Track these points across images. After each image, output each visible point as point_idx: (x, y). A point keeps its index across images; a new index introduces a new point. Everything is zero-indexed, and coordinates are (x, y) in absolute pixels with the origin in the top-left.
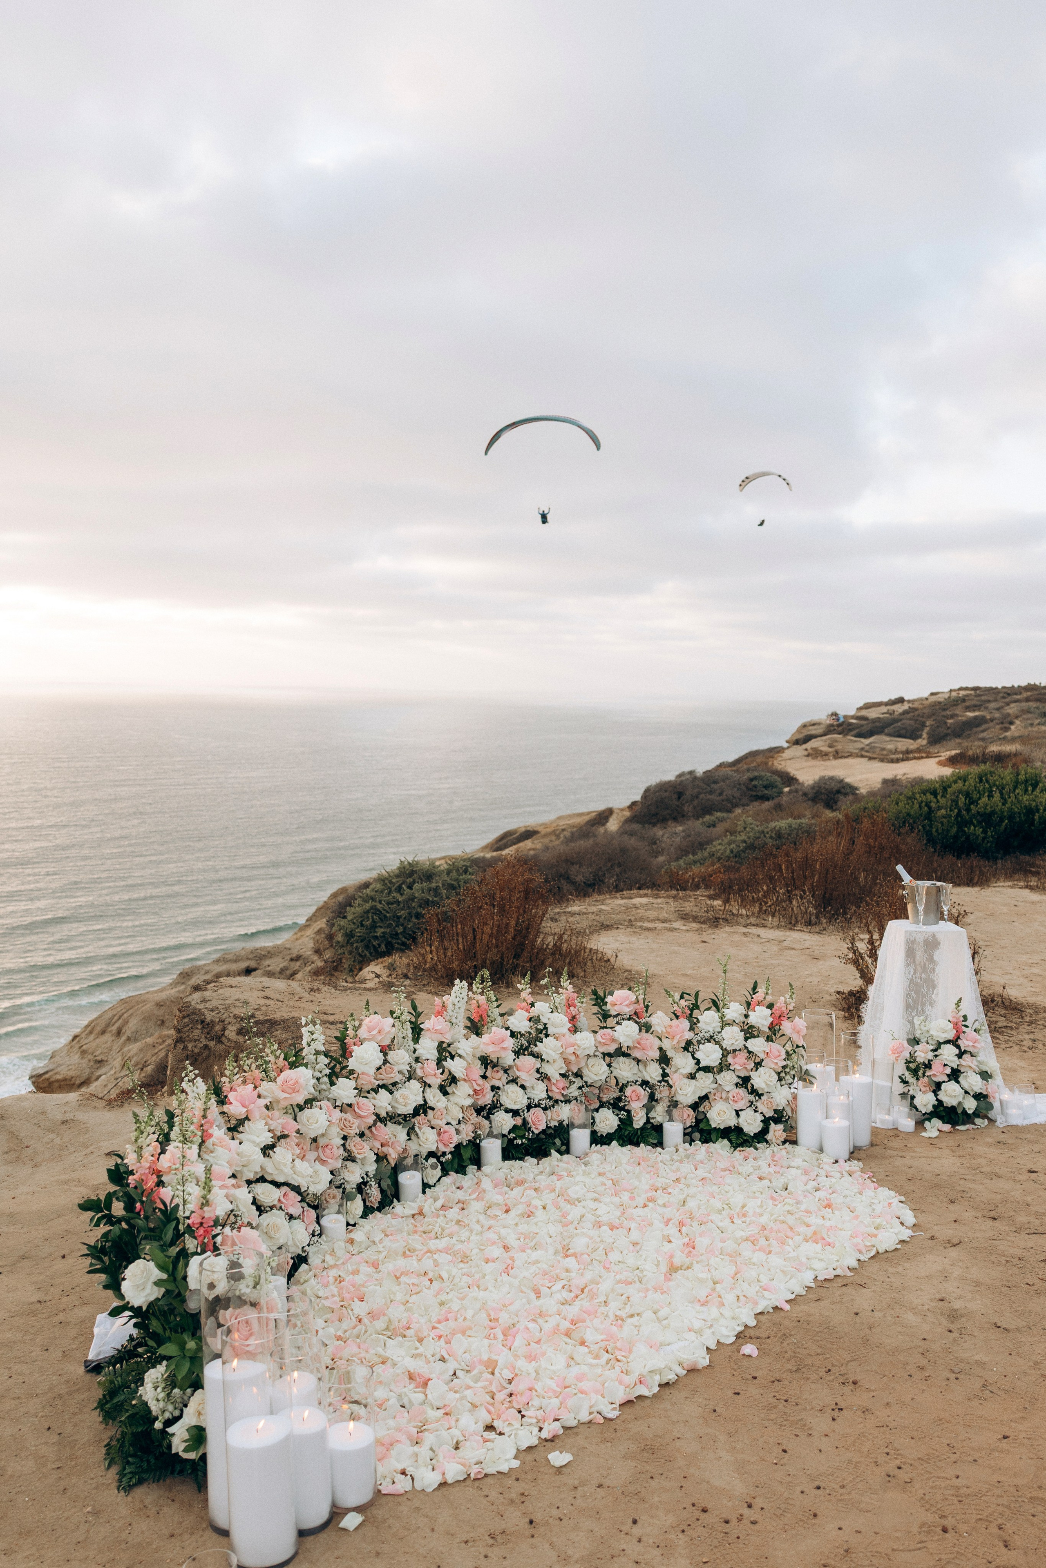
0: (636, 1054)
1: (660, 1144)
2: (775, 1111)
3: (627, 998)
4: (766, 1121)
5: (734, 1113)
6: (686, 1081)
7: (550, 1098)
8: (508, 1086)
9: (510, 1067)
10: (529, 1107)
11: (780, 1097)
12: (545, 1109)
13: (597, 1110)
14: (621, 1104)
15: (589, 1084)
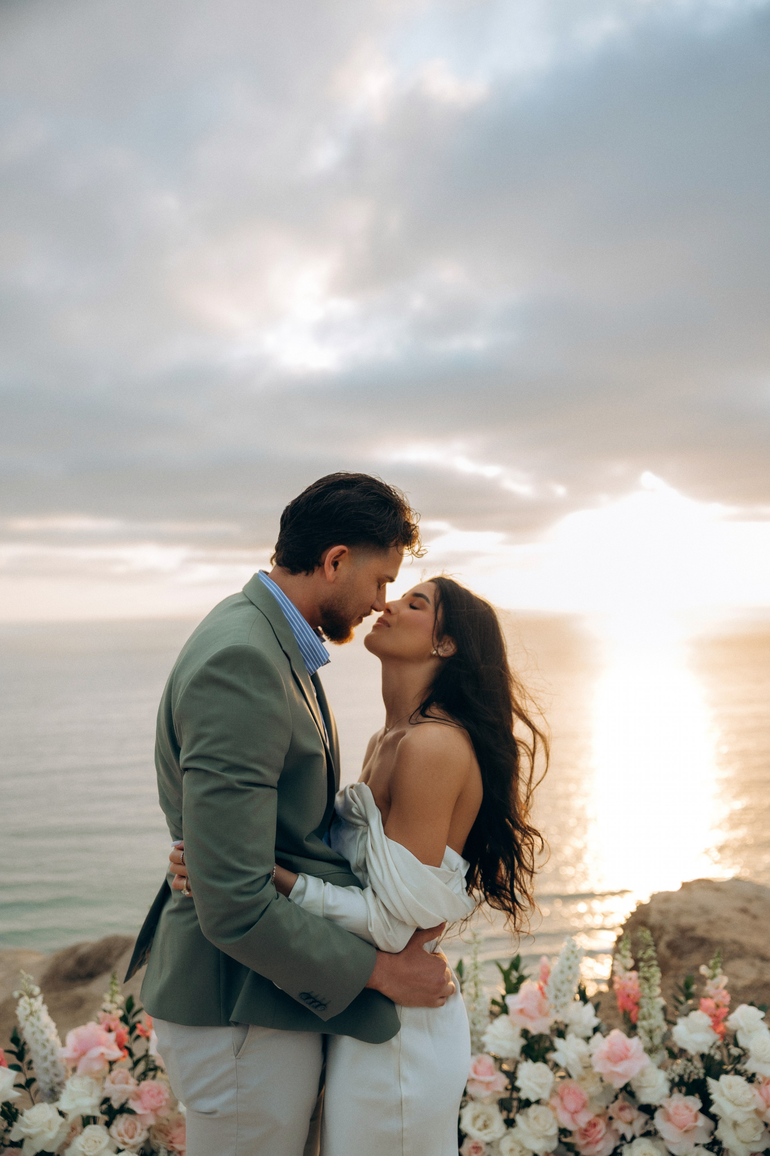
8: (642, 1140)
9: (657, 1108)
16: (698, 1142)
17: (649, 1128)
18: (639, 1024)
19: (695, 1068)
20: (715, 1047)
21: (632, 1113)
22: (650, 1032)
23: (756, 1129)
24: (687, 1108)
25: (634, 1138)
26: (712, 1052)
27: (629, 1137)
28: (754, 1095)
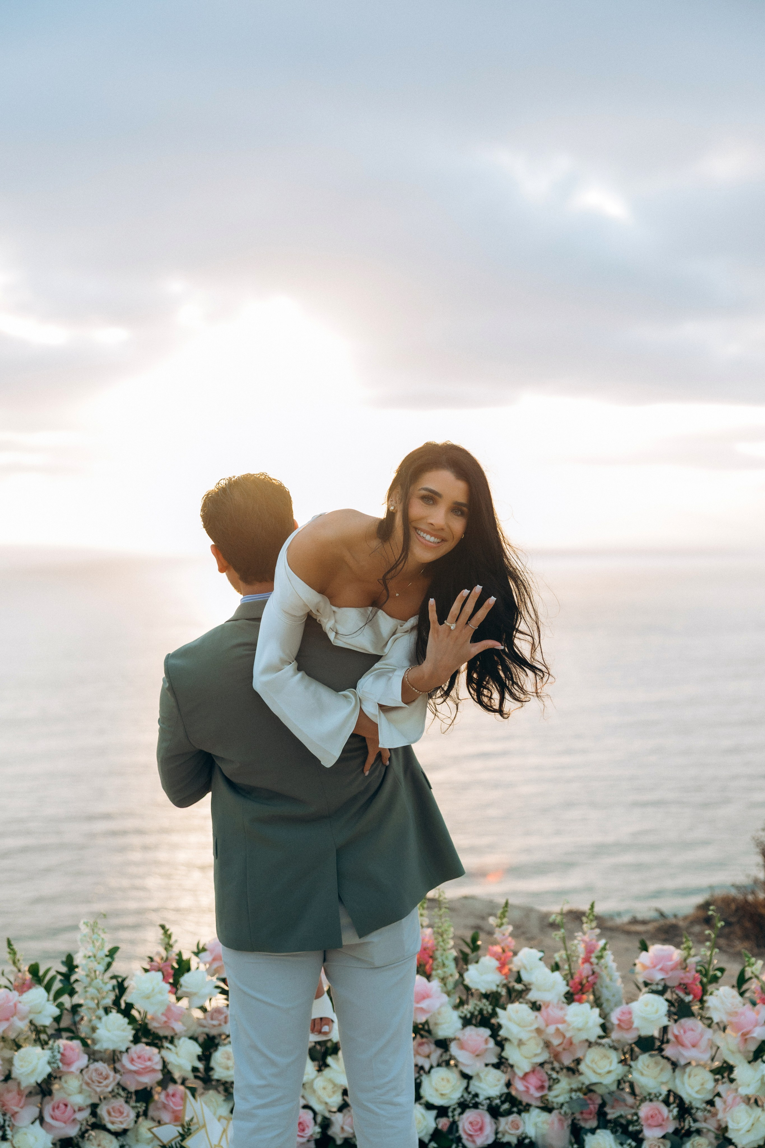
0: (668, 1051)
3: (669, 957)
6: (743, 1107)
7: (509, 1098)
8: (439, 1069)
9: (452, 1040)
10: (463, 1106)
12: (495, 1112)
13: (593, 1131)
14: (631, 1128)
15: (588, 1087)
16: (488, 1062)
17: (446, 1057)
18: (434, 973)
19: (485, 1005)
20: (501, 986)
21: (430, 1048)
22: (443, 980)
23: (538, 1045)
24: (478, 1035)
25: (431, 1067)
26: (499, 990)
27: (427, 1068)
28: (536, 1017)
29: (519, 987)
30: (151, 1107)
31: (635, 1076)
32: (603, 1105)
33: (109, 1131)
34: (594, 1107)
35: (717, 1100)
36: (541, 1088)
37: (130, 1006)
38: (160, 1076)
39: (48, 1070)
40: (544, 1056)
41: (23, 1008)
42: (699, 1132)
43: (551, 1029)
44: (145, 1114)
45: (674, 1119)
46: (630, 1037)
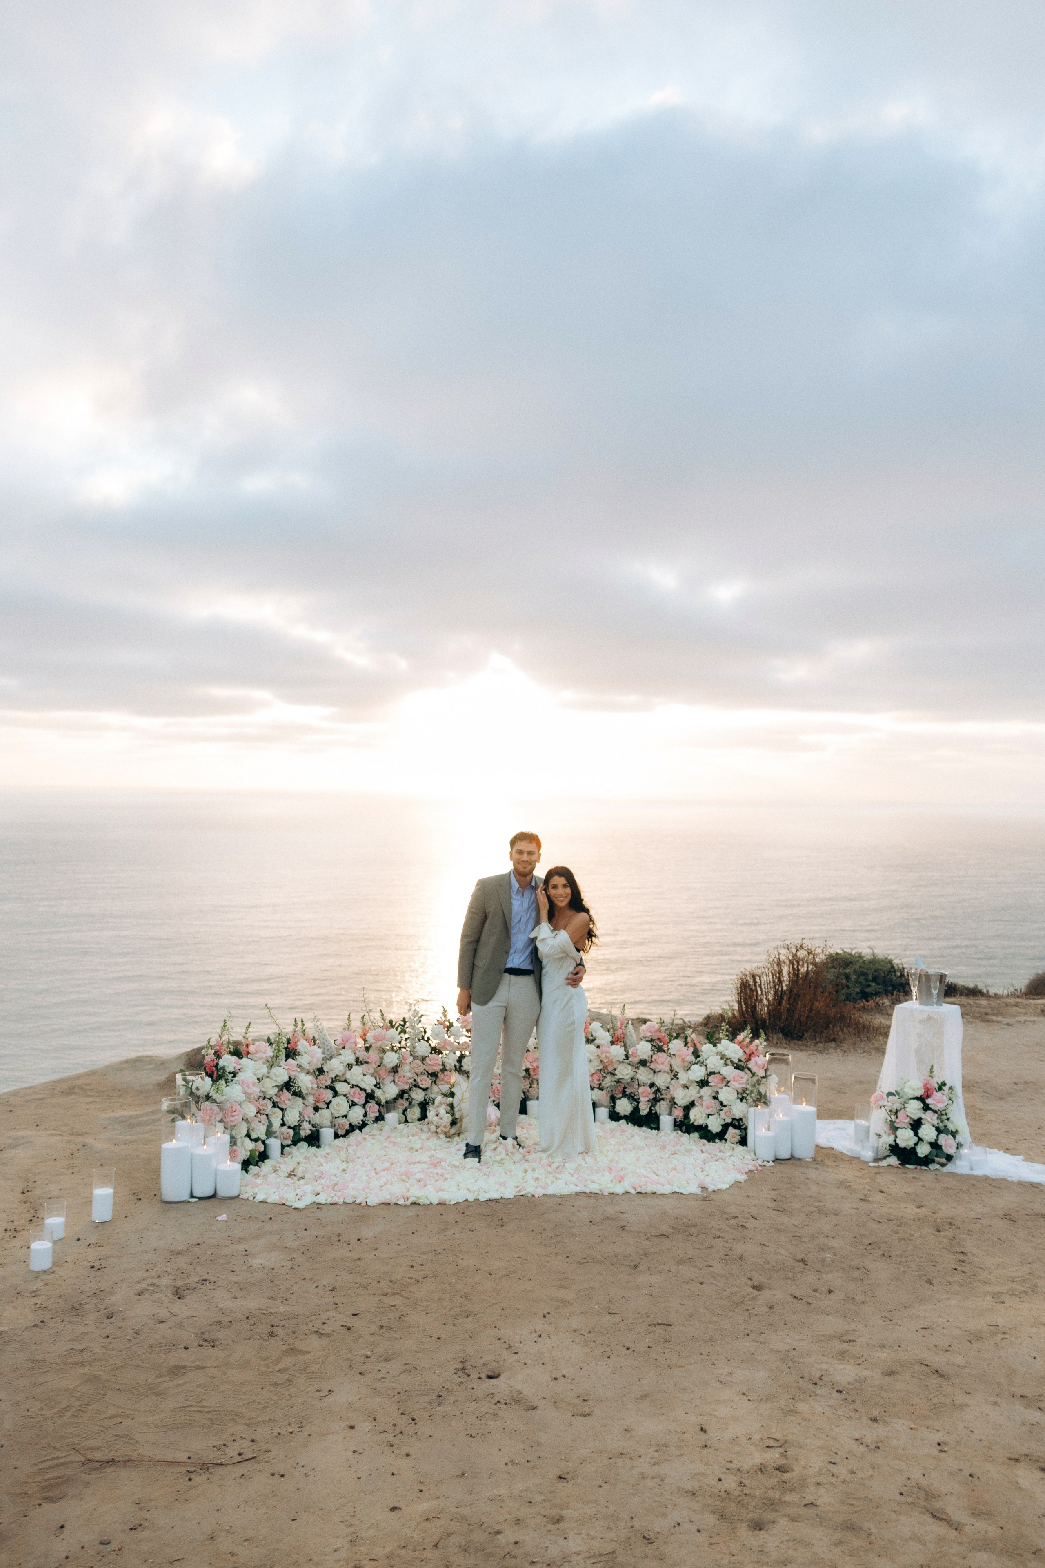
0: (652, 1066)
1: (658, 1128)
2: (733, 1119)
3: (654, 1027)
4: (726, 1127)
5: (704, 1115)
6: (681, 1089)
11: (738, 1109)
13: (620, 1099)
14: (636, 1097)
15: (618, 1080)
29: (591, 1038)
30: (438, 1080)
31: (638, 1076)
32: (625, 1088)
33: (421, 1088)
34: (621, 1089)
35: (671, 1087)
36: (599, 1080)
37: (429, 1039)
38: (442, 1067)
39: (398, 1061)
40: (601, 1067)
41: (388, 1036)
42: (663, 1099)
43: (604, 1055)
44: (435, 1082)
45: (653, 1093)
46: (636, 1060)
